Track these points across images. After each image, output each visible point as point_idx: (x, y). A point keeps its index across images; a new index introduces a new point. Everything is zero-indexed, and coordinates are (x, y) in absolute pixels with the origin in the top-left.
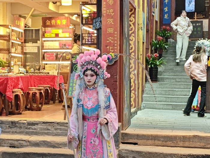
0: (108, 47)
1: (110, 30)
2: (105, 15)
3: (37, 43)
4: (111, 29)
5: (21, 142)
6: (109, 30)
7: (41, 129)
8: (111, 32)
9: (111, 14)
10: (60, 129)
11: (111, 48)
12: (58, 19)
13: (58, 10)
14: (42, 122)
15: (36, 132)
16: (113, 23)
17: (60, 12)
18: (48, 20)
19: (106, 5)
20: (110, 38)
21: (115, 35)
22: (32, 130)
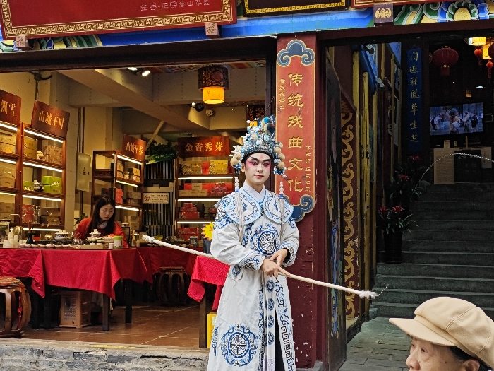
0: (290, 182)
1: (296, 141)
2: (282, 108)
3: (168, 186)
4: (298, 139)
6: (294, 143)
8: (297, 146)
9: (298, 105)
11: (296, 184)
12: (207, 140)
13: (209, 124)
14: (140, 356)
16: (301, 127)
17: (213, 128)
18: (188, 144)
19: (287, 85)
20: (296, 159)
21: (308, 154)
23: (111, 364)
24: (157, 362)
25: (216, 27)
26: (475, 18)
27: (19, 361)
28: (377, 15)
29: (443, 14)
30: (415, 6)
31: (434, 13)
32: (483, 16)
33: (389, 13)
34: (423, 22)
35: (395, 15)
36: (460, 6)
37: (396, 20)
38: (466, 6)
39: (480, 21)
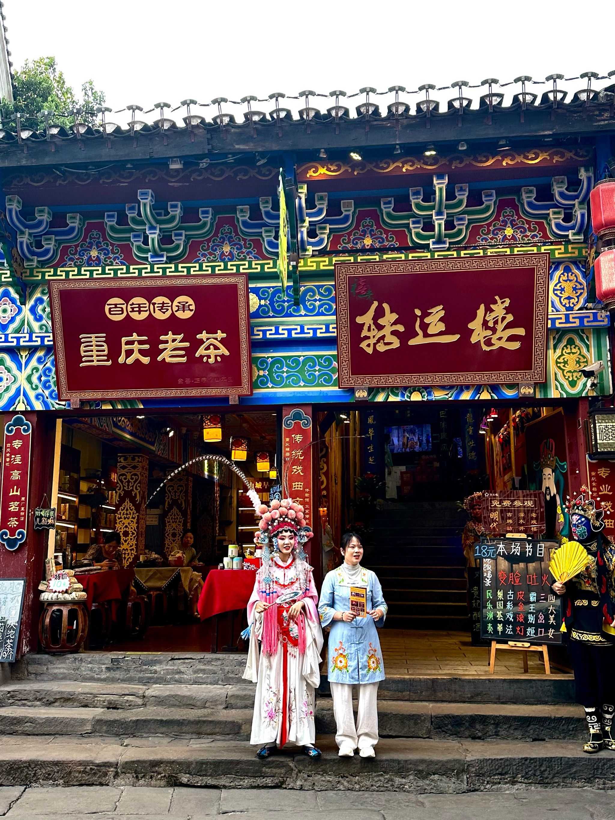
1: (298, 485)
2: (287, 459)
4: (299, 483)
5: (131, 698)
6: (296, 486)
7: (168, 672)
8: (298, 489)
9: (300, 458)
10: (203, 671)
14: (170, 659)
15: (158, 678)
16: (302, 474)
19: (290, 442)
20: (298, 499)
21: (307, 495)
22: (150, 675)
23: (144, 667)
24: (184, 663)
25: (237, 398)
26: (425, 399)
27: (64, 668)
28: (357, 395)
29: (403, 396)
30: (383, 389)
31: (396, 395)
32: (430, 398)
33: (365, 394)
34: (389, 400)
35: (369, 394)
36: (414, 391)
37: (370, 398)
38: (419, 391)
39: (429, 401)
